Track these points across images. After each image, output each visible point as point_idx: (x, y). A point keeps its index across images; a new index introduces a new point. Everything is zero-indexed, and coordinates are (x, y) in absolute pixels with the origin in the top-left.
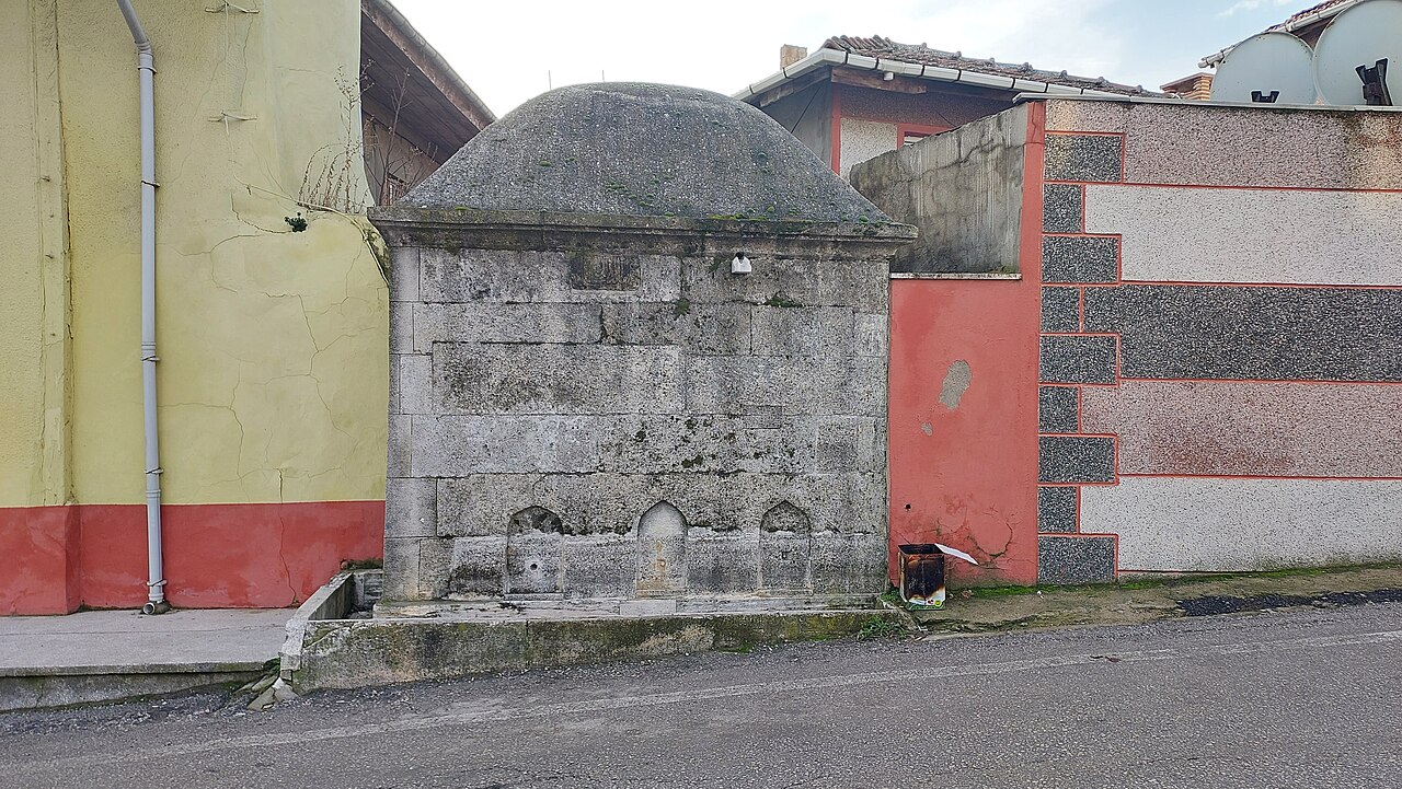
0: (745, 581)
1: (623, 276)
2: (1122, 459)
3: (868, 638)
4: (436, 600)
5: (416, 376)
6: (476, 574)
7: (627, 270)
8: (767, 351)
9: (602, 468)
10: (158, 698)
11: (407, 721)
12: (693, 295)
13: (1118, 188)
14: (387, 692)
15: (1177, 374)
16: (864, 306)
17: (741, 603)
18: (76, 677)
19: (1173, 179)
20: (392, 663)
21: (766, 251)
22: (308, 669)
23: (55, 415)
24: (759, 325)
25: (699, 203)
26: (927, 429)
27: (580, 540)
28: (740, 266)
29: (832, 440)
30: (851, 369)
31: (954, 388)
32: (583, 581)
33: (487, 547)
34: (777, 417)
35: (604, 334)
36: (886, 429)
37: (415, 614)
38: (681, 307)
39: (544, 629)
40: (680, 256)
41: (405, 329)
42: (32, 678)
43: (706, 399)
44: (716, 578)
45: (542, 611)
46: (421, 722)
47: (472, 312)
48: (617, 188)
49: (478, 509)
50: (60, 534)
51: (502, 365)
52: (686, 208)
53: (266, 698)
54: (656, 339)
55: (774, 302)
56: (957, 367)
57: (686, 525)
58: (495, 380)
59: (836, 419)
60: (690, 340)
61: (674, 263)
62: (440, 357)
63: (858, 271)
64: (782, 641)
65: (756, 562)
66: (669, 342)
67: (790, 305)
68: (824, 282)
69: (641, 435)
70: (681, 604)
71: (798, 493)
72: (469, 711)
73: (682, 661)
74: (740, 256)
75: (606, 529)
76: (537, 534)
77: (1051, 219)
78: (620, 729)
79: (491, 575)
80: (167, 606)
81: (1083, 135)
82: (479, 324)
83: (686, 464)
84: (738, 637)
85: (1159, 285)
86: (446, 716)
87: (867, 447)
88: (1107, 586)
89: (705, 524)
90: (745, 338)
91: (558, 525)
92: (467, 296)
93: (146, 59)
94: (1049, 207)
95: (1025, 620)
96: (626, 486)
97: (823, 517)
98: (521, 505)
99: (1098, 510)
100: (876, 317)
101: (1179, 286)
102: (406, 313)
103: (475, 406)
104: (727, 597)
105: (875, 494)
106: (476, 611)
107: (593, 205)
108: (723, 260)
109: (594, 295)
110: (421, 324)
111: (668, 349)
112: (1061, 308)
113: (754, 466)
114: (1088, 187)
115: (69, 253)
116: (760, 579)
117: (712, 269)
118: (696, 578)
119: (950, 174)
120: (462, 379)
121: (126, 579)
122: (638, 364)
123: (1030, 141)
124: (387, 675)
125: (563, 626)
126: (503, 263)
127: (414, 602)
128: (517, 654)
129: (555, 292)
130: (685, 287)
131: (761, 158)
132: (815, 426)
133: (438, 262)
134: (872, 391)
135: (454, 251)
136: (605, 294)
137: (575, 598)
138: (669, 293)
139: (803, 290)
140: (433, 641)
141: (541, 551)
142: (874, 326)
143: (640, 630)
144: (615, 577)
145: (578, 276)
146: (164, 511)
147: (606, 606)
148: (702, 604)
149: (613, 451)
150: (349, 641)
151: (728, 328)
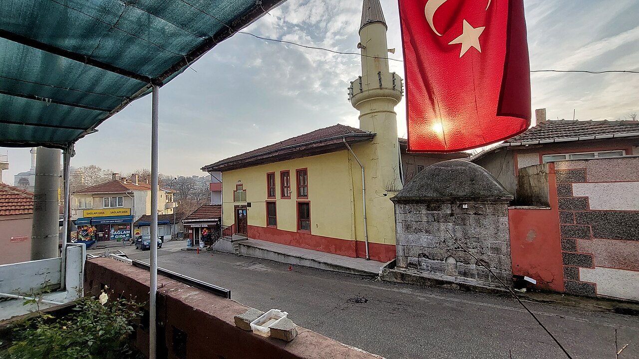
0: (472, 276)
1: (438, 208)
2: (595, 261)
3: (500, 296)
4: (405, 268)
5: (399, 226)
6: (412, 264)
7: (439, 207)
8: (474, 225)
9: (436, 247)
10: (364, 276)
11: (396, 290)
12: (454, 212)
13: (585, 184)
14: (395, 283)
15: (617, 238)
16: (501, 215)
17: (471, 282)
18: (354, 270)
19: (609, 180)
20: (396, 279)
21: (472, 203)
22: (382, 276)
23: (353, 226)
24: (472, 219)
25: (454, 193)
26: (523, 247)
27: (433, 261)
28: (465, 206)
29: (494, 246)
30: (498, 230)
31: (531, 236)
32: (434, 269)
33: (415, 260)
34: (478, 240)
35: (435, 220)
36: (509, 245)
37: (402, 270)
38: (452, 215)
39: (422, 278)
40: (451, 204)
41: (397, 218)
42: (349, 269)
43: (459, 235)
44: (465, 274)
45: (425, 275)
46: (397, 290)
47: (409, 215)
48: (436, 190)
49: (411, 253)
50: (354, 245)
51: (415, 225)
52: (451, 194)
53: (377, 280)
54: (446, 221)
55: (475, 214)
56: (531, 231)
57: (457, 262)
58: (414, 228)
59: (494, 242)
60: (454, 222)
61: (449, 205)
62: (403, 224)
63: (499, 207)
64: (477, 292)
65: (475, 272)
66: (450, 222)
67: (480, 214)
68: (489, 209)
69: (444, 241)
70: (456, 278)
71: (485, 258)
72: (405, 291)
73: (451, 291)
74: (465, 204)
75: (438, 260)
76: (424, 258)
77: (560, 193)
78: (426, 301)
79: (415, 265)
80: (369, 259)
81: (569, 170)
82: (410, 218)
83: (455, 248)
84: (466, 289)
85: (607, 211)
86: (401, 290)
87: (504, 249)
88: (592, 298)
89: (462, 262)
90: (468, 222)
91: (428, 257)
92: (408, 212)
93: (363, 169)
94: (559, 190)
95: (550, 301)
96: (442, 252)
97: (492, 265)
98: (420, 253)
99: (586, 275)
100: (504, 218)
101: (615, 212)
102: (397, 215)
103: (410, 233)
104: (468, 279)
105: (508, 261)
106: (412, 272)
107: (431, 194)
108: (461, 205)
109: (432, 212)
110: (400, 217)
111: (449, 224)
112: (567, 217)
113: (472, 251)
114: (573, 184)
115: (354, 201)
116: (477, 276)
117: (459, 206)
118: (460, 273)
119: (536, 176)
120: (408, 227)
121: (364, 253)
122: (443, 227)
123: (550, 173)
124: (395, 280)
125: (426, 278)
126: (414, 206)
127: (402, 268)
128: (418, 282)
129: (424, 212)
130: (452, 210)
131: (472, 180)
132: (489, 243)
133: (402, 206)
134: (505, 236)
135: (405, 204)
136: (434, 212)
137: (433, 273)
138: (449, 212)
139: (483, 211)
140: (403, 276)
141: (425, 263)
142: (504, 220)
143: (442, 282)
144: (441, 270)
145: (428, 208)
146: (368, 243)
147: (438, 276)
148: (461, 279)
149: (439, 244)
150: (389, 273)
151: (463, 220)
